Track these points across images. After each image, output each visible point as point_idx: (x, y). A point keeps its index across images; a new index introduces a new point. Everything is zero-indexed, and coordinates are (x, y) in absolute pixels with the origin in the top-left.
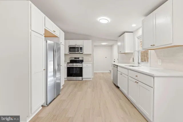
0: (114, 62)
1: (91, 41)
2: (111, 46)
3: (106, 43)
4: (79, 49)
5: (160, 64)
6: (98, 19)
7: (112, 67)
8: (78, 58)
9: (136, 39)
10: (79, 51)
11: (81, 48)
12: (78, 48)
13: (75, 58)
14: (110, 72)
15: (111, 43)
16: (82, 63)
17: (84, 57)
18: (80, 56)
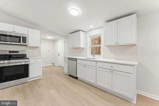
0: (59, 55)
2: (54, 41)
3: (52, 37)
4: (21, 39)
5: (113, 56)
7: (67, 60)
8: (18, 52)
9: (88, 38)
10: (20, 42)
11: (25, 40)
13: (10, 52)
16: (28, 59)
17: (27, 50)
18: (22, 49)
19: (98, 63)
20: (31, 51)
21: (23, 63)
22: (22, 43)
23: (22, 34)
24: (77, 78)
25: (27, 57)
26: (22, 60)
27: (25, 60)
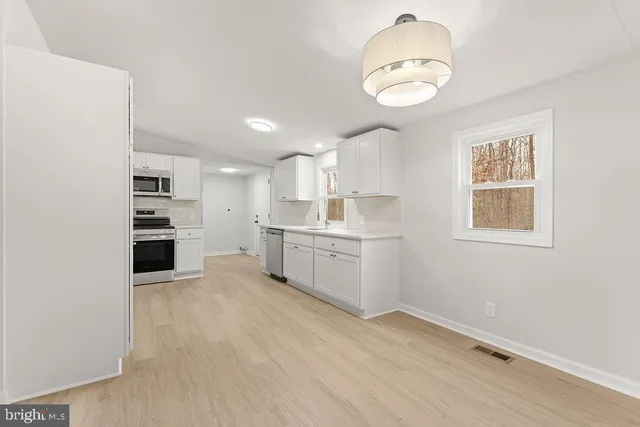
0: (257, 222)
1: (196, 162)
2: (244, 179)
4: (160, 183)
6: (249, 121)
7: (265, 235)
8: (153, 213)
9: (320, 173)
10: (157, 190)
11: (166, 182)
12: (156, 179)
13: (138, 213)
14: (240, 252)
15: (248, 170)
16: (173, 228)
17: (171, 209)
18: (161, 207)
19: (317, 238)
20: (180, 209)
21: (163, 237)
22: (161, 192)
23: (162, 172)
24: (284, 280)
25: (172, 224)
26: (162, 231)
27: (167, 231)
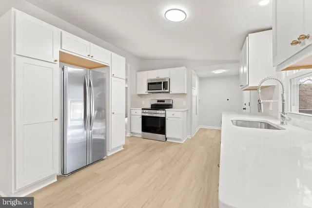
0: (245, 109)
3: (224, 71)
4: (162, 85)
8: (164, 101)
12: (160, 83)
13: (158, 101)
18: (167, 98)
22: (163, 90)
23: (164, 78)
